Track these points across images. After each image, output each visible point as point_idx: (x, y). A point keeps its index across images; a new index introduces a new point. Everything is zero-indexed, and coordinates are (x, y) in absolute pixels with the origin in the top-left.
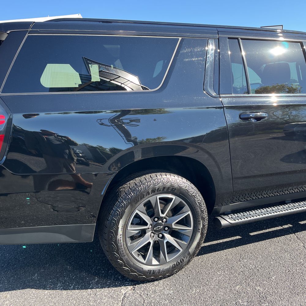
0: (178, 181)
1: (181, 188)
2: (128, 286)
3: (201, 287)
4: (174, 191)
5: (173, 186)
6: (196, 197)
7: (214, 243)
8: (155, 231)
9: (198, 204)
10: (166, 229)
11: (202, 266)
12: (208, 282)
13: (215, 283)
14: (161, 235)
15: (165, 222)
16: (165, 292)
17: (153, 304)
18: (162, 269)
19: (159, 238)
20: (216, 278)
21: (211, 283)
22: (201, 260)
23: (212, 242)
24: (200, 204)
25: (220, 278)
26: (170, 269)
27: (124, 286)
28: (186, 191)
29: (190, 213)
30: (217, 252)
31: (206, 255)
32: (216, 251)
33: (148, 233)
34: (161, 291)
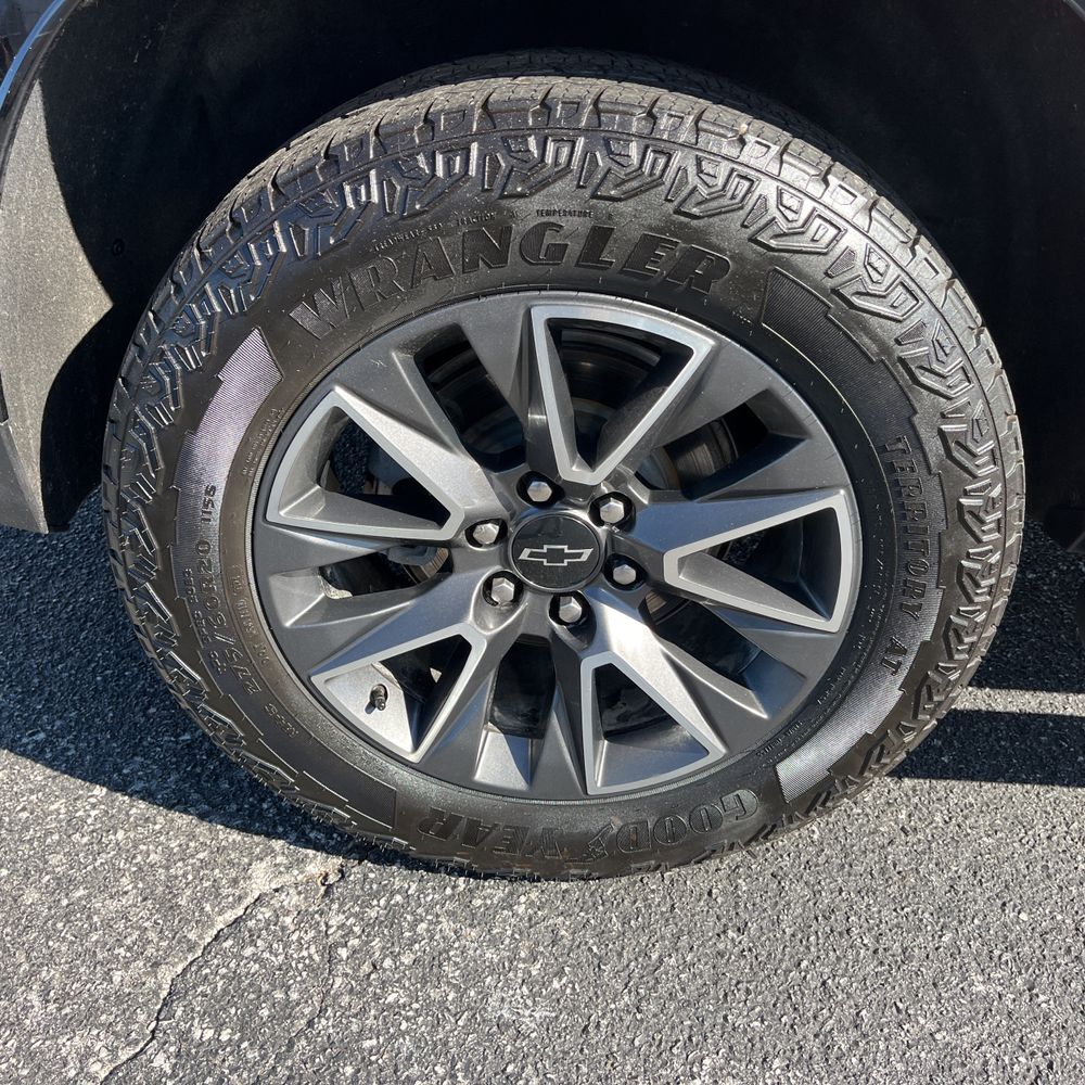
0: (767, 188)
1: (788, 265)
2: (311, 852)
3: (777, 1063)
4: (704, 283)
5: (699, 236)
6: (927, 379)
7: (1069, 711)
8: (523, 565)
9: (934, 446)
10: (626, 574)
11: (883, 871)
12: (854, 1034)
13: (900, 1067)
14: (573, 608)
15: (620, 525)
16: (493, 1001)
17: (349, 1070)
18: (540, 829)
19: (560, 622)
20: (932, 1026)
21: (868, 1061)
22: (903, 816)
23: (1059, 698)
24: (958, 454)
25: (969, 1034)
26: (598, 844)
27: (293, 836)
28: (833, 303)
29: (841, 503)
30: (1057, 791)
31: (957, 785)
32: (1050, 779)
33: (463, 576)
34: (472, 975)
